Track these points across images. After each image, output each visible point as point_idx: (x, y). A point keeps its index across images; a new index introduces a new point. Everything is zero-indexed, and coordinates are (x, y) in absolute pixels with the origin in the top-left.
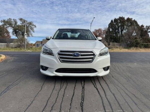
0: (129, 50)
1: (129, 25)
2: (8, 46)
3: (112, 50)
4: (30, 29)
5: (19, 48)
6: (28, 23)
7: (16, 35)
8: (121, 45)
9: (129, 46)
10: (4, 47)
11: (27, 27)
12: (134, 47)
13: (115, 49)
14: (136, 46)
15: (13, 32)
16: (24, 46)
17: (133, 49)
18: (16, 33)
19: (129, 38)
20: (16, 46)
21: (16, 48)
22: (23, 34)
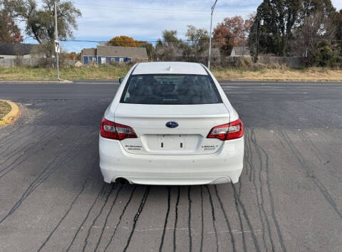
0: (304, 74)
1: (310, 8)
2: (18, 63)
3: (262, 73)
4: (66, 21)
5: (44, 67)
6: (61, 6)
7: (36, 36)
8: (284, 61)
9: (304, 64)
10: (11, 66)
11: (60, 15)
12: (317, 66)
13: (268, 70)
14: (322, 65)
15: (28, 28)
16: (55, 64)
17: (314, 72)
18: (34, 32)
19: (307, 43)
20: (36, 64)
21: (37, 67)
22: (51, 35)
